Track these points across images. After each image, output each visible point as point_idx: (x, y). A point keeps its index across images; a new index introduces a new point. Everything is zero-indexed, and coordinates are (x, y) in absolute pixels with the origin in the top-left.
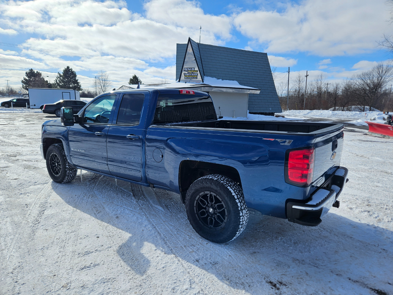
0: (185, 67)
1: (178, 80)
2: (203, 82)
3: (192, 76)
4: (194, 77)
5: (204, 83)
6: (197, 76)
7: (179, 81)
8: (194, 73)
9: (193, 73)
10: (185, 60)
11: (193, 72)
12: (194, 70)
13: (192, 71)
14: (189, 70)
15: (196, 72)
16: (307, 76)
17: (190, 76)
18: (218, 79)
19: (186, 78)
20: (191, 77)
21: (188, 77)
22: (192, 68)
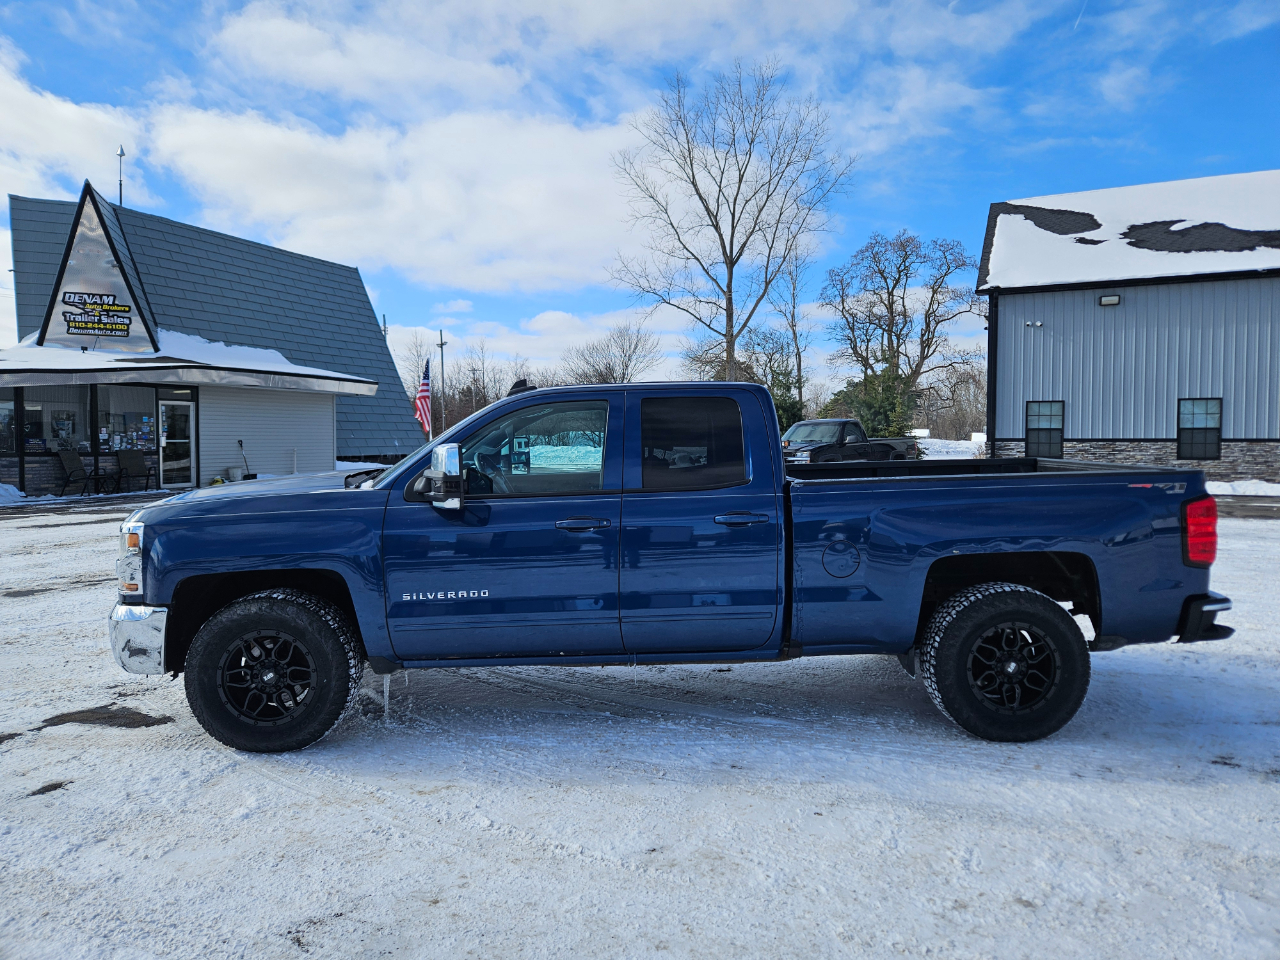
0: (64, 288)
1: (35, 336)
2: (157, 349)
3: (102, 326)
4: (112, 330)
5: (159, 354)
6: (128, 325)
7: (40, 342)
8: (111, 314)
9: (108, 315)
10: (71, 262)
11: (107, 311)
12: (114, 304)
13: (106, 307)
14: (88, 301)
15: (124, 311)
16: (442, 345)
17: (96, 326)
18: (212, 340)
19: (73, 330)
20: (99, 329)
21: (87, 328)
22: (101, 296)
